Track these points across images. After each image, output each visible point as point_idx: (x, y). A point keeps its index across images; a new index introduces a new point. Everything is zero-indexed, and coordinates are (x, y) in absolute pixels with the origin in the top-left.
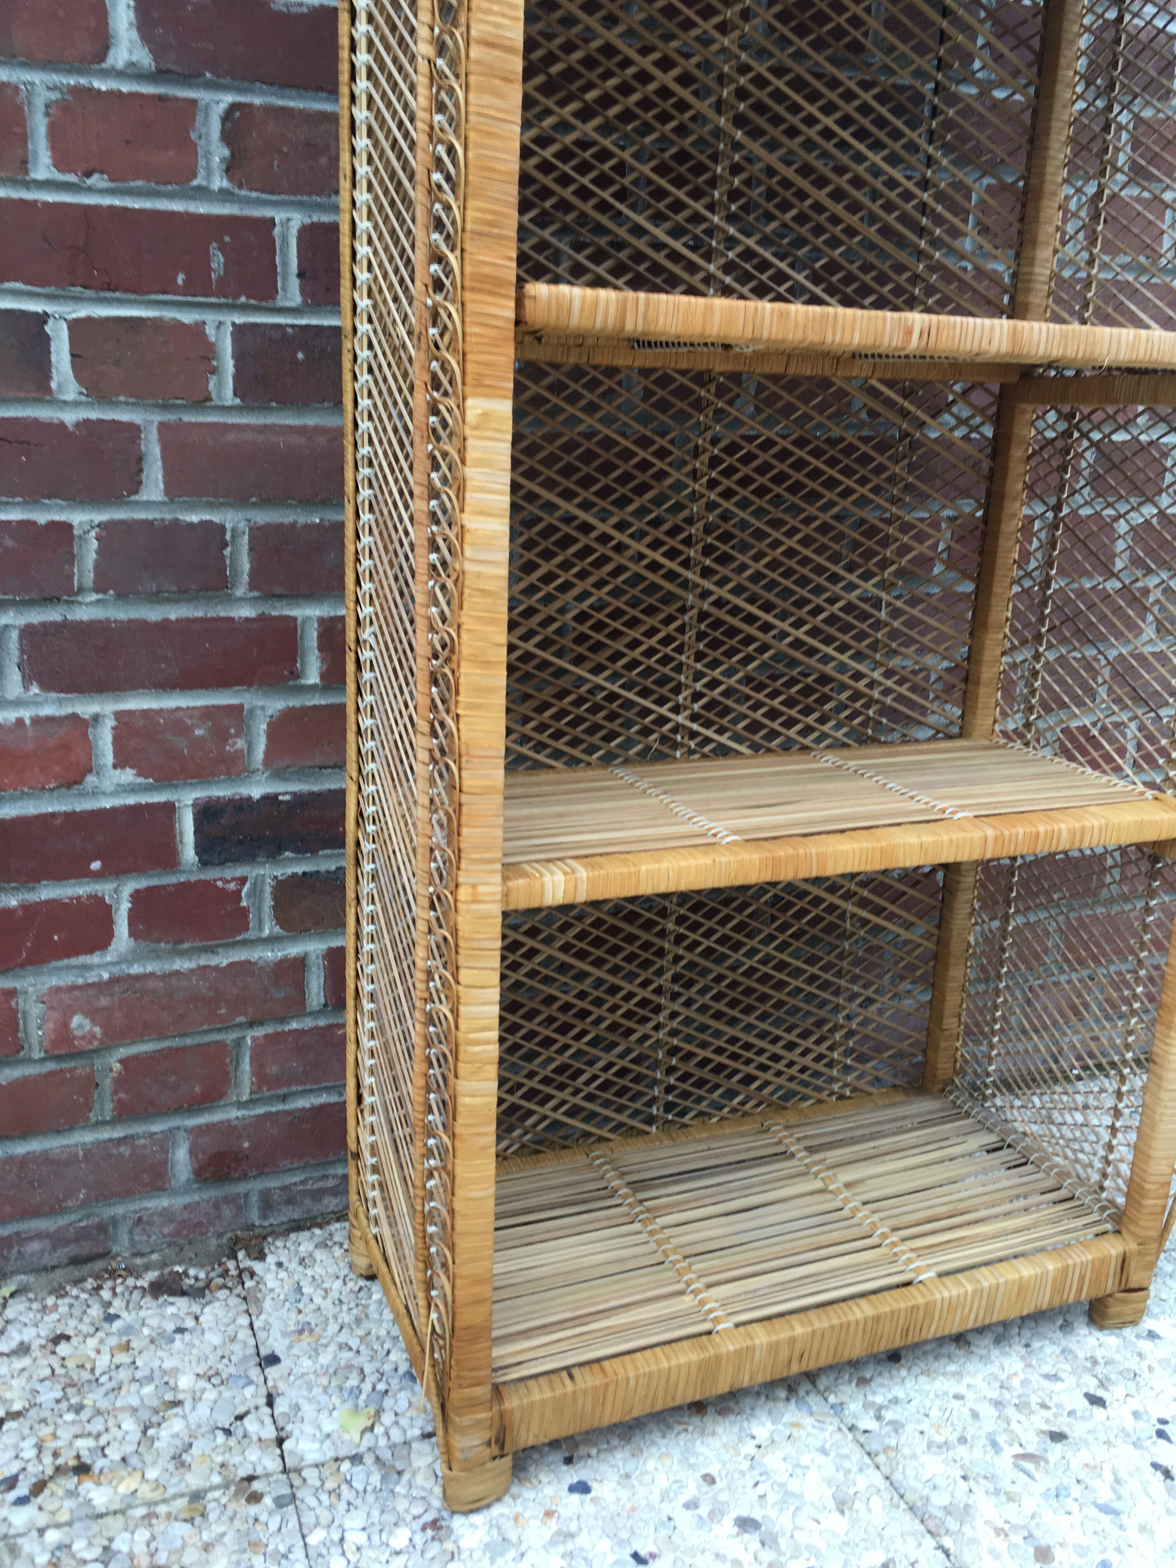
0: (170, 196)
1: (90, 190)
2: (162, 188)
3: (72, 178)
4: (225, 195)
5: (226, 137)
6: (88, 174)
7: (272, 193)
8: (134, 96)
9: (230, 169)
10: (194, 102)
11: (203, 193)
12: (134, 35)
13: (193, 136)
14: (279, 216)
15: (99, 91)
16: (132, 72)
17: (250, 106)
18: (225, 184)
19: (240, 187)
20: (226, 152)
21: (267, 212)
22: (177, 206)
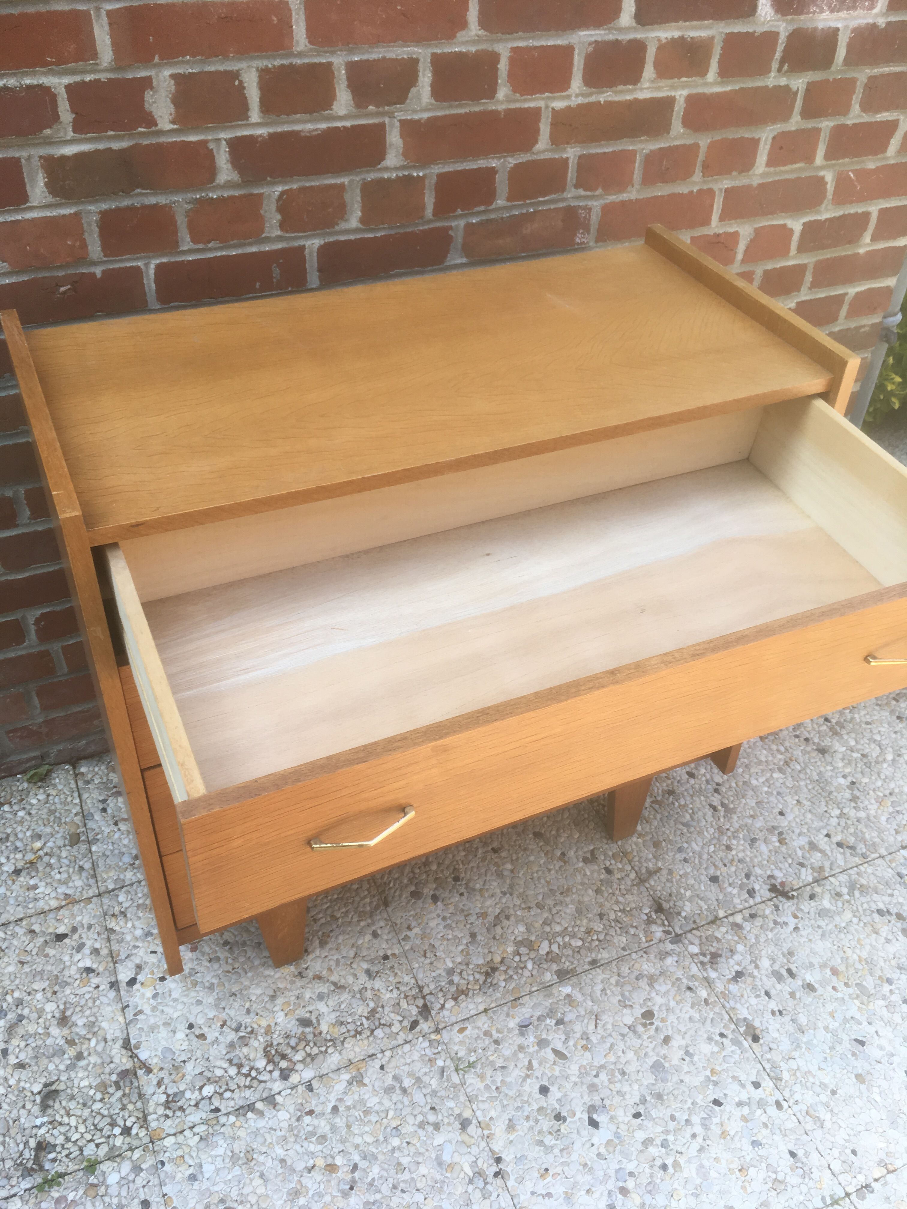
0: (250, 244)
1: (210, 250)
2: (247, 241)
3: (201, 246)
4: (279, 238)
5: (279, 210)
6: (209, 242)
7: (305, 232)
8: (231, 198)
9: (282, 225)
10: (262, 194)
11: (268, 240)
12: (229, 166)
13: (262, 212)
14: (308, 243)
15: (212, 199)
16: (229, 185)
17: (291, 190)
18: (279, 233)
19: (287, 232)
20: (279, 217)
21: (301, 243)
22: (254, 249)
